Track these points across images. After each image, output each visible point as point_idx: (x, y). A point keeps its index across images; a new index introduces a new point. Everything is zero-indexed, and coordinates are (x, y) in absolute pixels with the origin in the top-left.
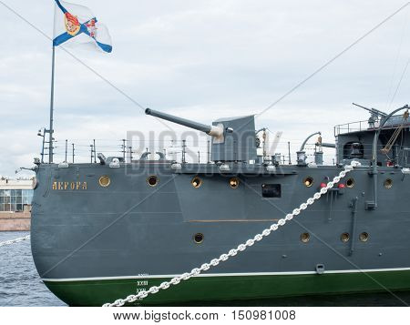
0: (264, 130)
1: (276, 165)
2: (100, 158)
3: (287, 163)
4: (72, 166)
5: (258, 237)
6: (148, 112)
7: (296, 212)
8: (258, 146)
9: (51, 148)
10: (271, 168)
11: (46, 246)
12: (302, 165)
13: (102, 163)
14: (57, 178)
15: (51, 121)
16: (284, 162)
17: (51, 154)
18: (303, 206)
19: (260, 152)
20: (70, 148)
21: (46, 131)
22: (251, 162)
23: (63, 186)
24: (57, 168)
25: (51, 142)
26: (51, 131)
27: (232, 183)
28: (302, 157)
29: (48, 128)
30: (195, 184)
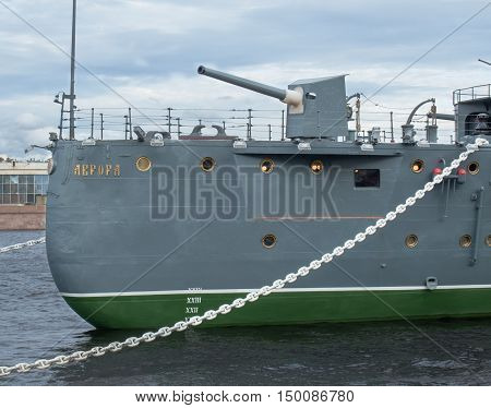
0: (358, 96)
1: (374, 143)
2: (137, 133)
3: (388, 141)
4: (100, 144)
5: (349, 244)
6: (201, 71)
7: (401, 209)
8: (349, 118)
9: (72, 119)
10: (367, 147)
11: (65, 250)
12: (408, 144)
13: (141, 140)
14: (80, 160)
15: (73, 83)
16: (384, 140)
17: (72, 128)
18: (410, 201)
19: (351, 125)
20: (97, 119)
21: (65, 96)
22: (340, 139)
23: (88, 170)
24: (81, 147)
25: (72, 112)
26: (72, 97)
27: (314, 167)
28: (409, 134)
29: (68, 93)
30: (264, 168)
